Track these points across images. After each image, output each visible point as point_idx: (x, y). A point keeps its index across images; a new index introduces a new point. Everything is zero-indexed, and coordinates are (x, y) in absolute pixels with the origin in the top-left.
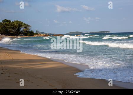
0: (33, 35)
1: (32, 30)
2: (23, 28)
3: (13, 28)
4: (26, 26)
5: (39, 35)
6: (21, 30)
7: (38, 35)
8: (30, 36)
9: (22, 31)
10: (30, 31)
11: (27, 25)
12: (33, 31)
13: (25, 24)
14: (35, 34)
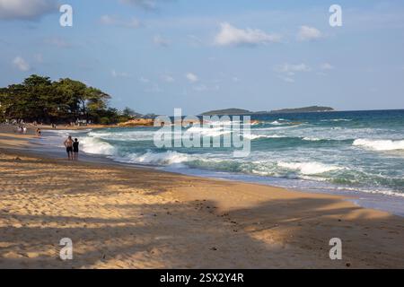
0: (115, 122)
1: (112, 107)
2: (86, 101)
3: (58, 101)
4: (97, 96)
5: (134, 122)
6: (81, 105)
7: (129, 122)
8: (107, 124)
9: (83, 110)
10: (106, 109)
11: (100, 92)
12: (114, 110)
13: (92, 90)
14: (123, 119)
